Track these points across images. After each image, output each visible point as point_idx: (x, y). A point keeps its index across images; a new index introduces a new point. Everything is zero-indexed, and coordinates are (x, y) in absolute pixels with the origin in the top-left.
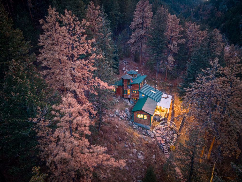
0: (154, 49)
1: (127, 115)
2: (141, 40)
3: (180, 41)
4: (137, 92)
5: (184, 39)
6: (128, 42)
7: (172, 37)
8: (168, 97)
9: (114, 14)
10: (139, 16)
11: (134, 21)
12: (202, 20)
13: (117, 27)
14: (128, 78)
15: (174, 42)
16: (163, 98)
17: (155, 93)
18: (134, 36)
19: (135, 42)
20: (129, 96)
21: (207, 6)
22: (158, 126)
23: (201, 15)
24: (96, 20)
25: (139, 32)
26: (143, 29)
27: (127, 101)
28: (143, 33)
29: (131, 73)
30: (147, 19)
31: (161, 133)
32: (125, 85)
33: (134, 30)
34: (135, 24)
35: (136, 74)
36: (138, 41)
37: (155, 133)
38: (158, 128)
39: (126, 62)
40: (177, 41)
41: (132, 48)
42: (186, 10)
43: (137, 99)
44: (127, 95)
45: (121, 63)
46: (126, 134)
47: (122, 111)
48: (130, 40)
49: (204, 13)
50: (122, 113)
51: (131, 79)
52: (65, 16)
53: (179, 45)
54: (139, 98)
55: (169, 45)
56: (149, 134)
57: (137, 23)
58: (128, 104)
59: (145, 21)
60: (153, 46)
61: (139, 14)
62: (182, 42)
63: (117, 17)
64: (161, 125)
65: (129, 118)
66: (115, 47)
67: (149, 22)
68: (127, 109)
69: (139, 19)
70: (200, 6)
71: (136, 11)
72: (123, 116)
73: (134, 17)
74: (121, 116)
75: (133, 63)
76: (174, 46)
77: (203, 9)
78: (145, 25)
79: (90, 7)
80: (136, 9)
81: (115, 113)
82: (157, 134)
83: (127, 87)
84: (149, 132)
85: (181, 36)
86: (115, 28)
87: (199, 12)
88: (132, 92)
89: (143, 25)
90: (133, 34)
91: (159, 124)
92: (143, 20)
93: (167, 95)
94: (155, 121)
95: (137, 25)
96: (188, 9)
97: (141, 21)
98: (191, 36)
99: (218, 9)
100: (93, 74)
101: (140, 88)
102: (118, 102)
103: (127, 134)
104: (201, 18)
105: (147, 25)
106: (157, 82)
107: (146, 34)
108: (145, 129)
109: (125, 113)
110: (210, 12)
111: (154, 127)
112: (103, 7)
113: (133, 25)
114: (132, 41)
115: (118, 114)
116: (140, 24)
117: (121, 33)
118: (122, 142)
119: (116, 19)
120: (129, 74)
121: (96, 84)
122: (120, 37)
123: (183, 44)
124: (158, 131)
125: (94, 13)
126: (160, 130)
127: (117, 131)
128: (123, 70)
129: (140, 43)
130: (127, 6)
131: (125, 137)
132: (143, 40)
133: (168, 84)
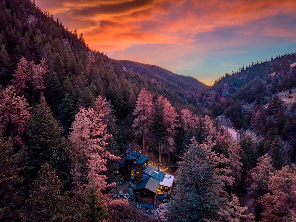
0: (155, 133)
1: (131, 195)
2: (143, 124)
3: (177, 125)
4: (141, 172)
5: (180, 124)
6: (131, 127)
7: (169, 122)
8: (170, 177)
9: (118, 102)
10: (141, 105)
11: (136, 108)
12: (207, 105)
13: (120, 114)
14: (131, 159)
15: (172, 126)
16: (166, 178)
17: (157, 173)
18: (136, 121)
19: (138, 126)
20: (133, 178)
21: (210, 92)
22: (162, 205)
23: (206, 100)
24: (103, 109)
25: (141, 118)
26: (144, 116)
27: (130, 183)
28: (145, 119)
29: (134, 155)
30: (147, 107)
31: (164, 211)
32: (128, 166)
33: (137, 116)
34: (137, 111)
35: (139, 155)
36: (140, 125)
37: (159, 212)
38: (162, 208)
39: (130, 146)
40: (174, 125)
41: (135, 132)
42: (190, 96)
43: (140, 180)
44: (130, 176)
45: (124, 146)
46: (129, 213)
47: (125, 192)
48: (133, 125)
49: (208, 98)
50: (126, 194)
51: (134, 159)
52: (88, 111)
53: (176, 129)
54: (142, 179)
55: (168, 129)
56: (153, 213)
57: (139, 111)
58: (132, 186)
59: (145, 109)
60: (154, 130)
61: (140, 103)
62: (179, 126)
63: (120, 104)
64: (165, 205)
65: (133, 198)
66: (119, 131)
67: (149, 109)
68: (130, 189)
69: (140, 107)
70: (204, 92)
71: (137, 100)
72: (127, 196)
73: (136, 106)
74: (124, 197)
75: (137, 147)
76: (172, 130)
77: (207, 94)
78: (146, 112)
79: (98, 100)
80: (138, 99)
81: (118, 193)
82: (161, 213)
83: (131, 168)
84: (152, 211)
85: (177, 121)
86: (119, 114)
87: (203, 97)
88: (135, 173)
89: (144, 112)
90: (136, 120)
91: (162, 204)
92: (144, 108)
93: (170, 175)
94: (159, 201)
95: (139, 112)
96: (193, 95)
97: (142, 109)
98: (186, 121)
99: (221, 95)
100: (104, 149)
101: (143, 169)
102: (122, 184)
103: (131, 213)
104: (207, 103)
105: (148, 112)
106: (161, 164)
107: (147, 120)
108: (148, 209)
109: (128, 194)
110: (214, 98)
111: (158, 207)
112: (110, 100)
113: (135, 112)
114: (135, 126)
115: (121, 194)
116: (141, 111)
117: (124, 118)
118: (125, 219)
119: (119, 106)
120: (133, 156)
121: (107, 156)
122: (123, 122)
123: (180, 128)
124: (162, 210)
125: (102, 104)
126: (163, 209)
127: (121, 209)
128: (126, 153)
129: (143, 127)
130: (130, 96)
131: (129, 215)
132: (145, 125)
133: (172, 166)
